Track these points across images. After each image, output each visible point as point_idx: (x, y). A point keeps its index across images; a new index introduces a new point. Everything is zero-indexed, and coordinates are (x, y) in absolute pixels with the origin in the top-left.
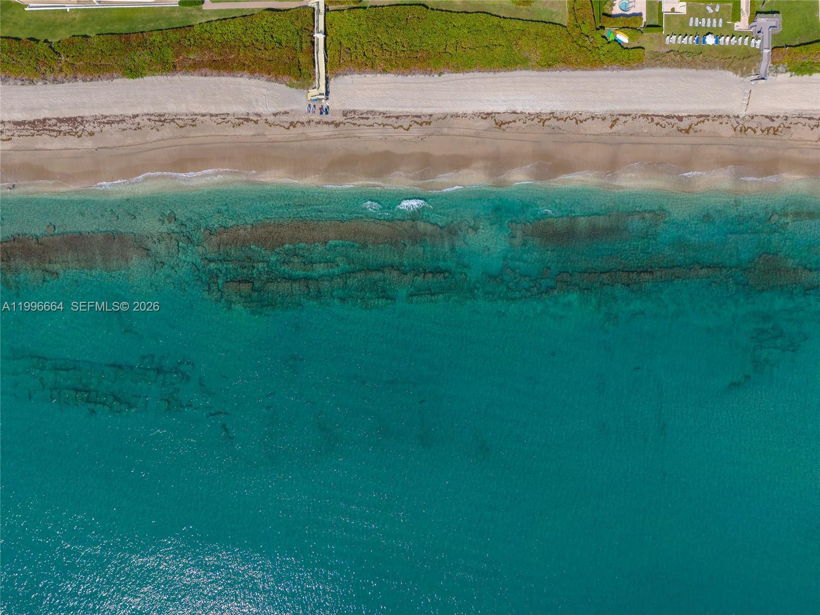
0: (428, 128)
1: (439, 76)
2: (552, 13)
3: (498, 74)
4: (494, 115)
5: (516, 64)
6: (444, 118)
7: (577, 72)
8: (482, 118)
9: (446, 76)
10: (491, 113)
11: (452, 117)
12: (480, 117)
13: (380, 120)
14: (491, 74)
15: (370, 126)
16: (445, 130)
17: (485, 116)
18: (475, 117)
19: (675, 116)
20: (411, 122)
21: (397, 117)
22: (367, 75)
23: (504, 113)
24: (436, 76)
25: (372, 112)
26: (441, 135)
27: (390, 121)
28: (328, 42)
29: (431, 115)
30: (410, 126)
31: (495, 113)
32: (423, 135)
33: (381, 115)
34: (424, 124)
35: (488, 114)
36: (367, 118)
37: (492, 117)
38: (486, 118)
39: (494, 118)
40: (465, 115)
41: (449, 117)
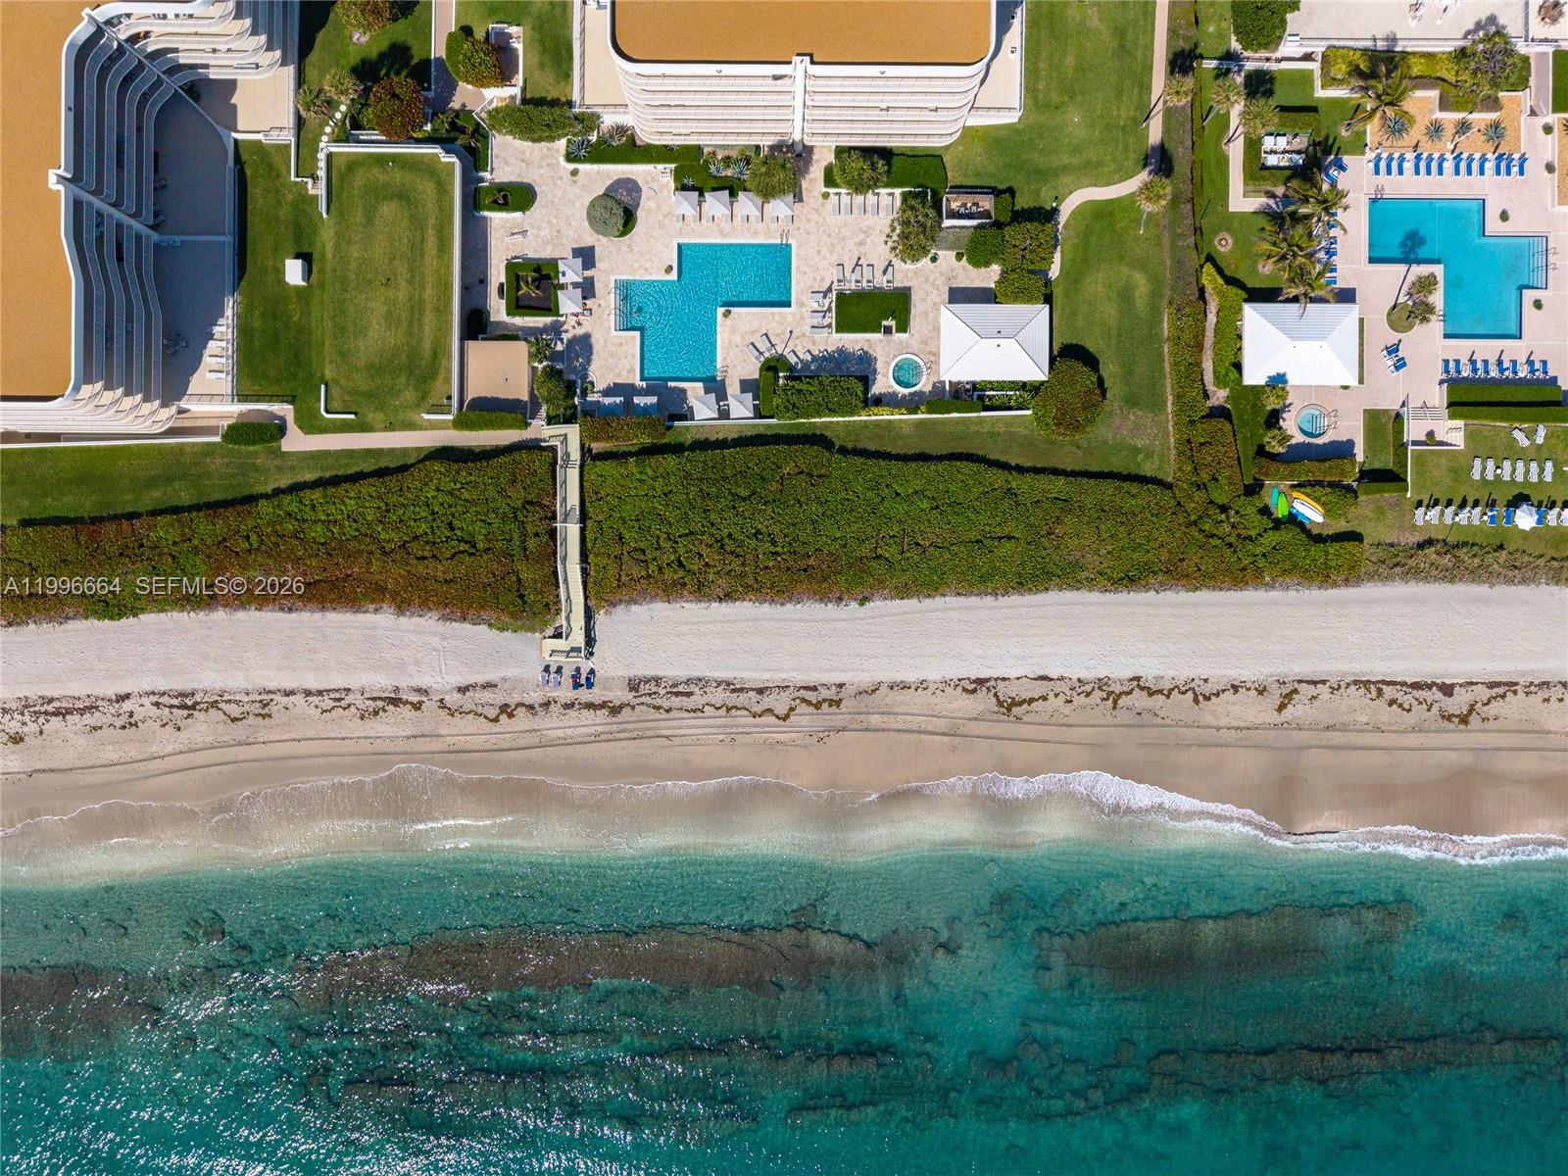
0: (835, 714)
1: (862, 604)
2: (1135, 450)
3: (1003, 601)
4: (993, 683)
5: (1049, 575)
6: (873, 691)
7: (1198, 593)
8: (965, 690)
9: (877, 606)
10: (987, 680)
11: (892, 688)
12: (959, 689)
13: (719, 696)
14: (988, 600)
15: (694, 711)
16: (875, 720)
17: (971, 687)
18: (949, 690)
19: (1434, 684)
20: (794, 700)
21: (760, 691)
22: (687, 605)
23: (1018, 679)
24: (854, 605)
25: (700, 680)
26: (867, 730)
27: (741, 699)
28: (589, 536)
29: (841, 686)
30: (792, 709)
31: (996, 680)
32: (821, 729)
33: (722, 687)
34: (825, 705)
35: (980, 682)
36: (689, 694)
37: (988, 689)
38: (974, 691)
39: (993, 691)
40: (922, 685)
41: (884, 689)
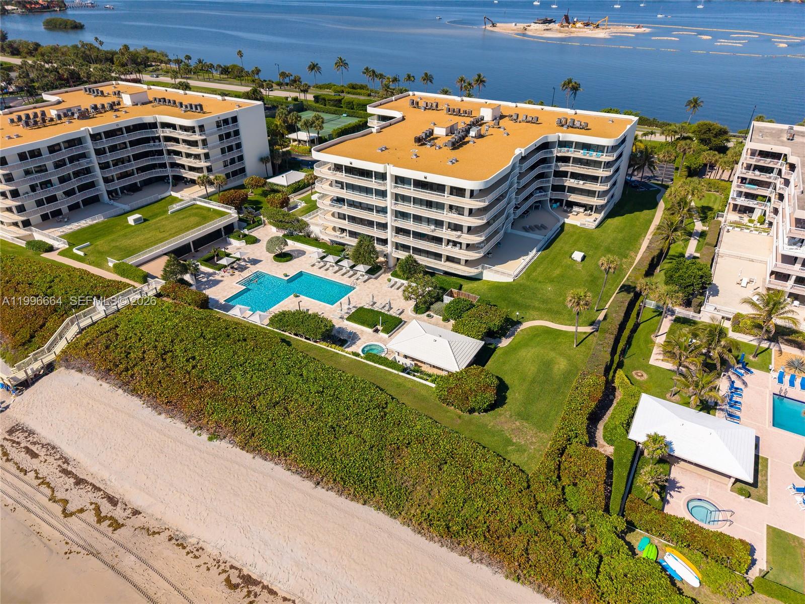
0: (106, 536)
1: (210, 439)
2: (509, 442)
3: (320, 491)
4: (257, 589)
5: (372, 489)
6: (154, 533)
8: (228, 580)
9: (223, 446)
10: (256, 583)
11: (170, 540)
12: (224, 576)
13: (49, 469)
14: (308, 485)
15: (21, 470)
16: (128, 562)
17: (235, 580)
18: (214, 571)
20: (91, 504)
21: (79, 482)
23: (285, 599)
24: (205, 436)
25: (53, 448)
26: (112, 568)
27: (60, 481)
29: (136, 512)
30: (82, 511)
31: (264, 587)
32: (81, 543)
33: (60, 462)
34: (107, 523)
35: (248, 580)
36: (34, 455)
37: (249, 592)
38: (234, 587)
39: (252, 598)
40: (197, 552)
41: (165, 536)
